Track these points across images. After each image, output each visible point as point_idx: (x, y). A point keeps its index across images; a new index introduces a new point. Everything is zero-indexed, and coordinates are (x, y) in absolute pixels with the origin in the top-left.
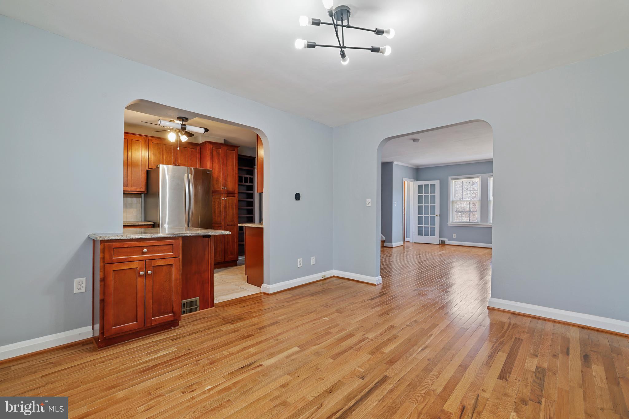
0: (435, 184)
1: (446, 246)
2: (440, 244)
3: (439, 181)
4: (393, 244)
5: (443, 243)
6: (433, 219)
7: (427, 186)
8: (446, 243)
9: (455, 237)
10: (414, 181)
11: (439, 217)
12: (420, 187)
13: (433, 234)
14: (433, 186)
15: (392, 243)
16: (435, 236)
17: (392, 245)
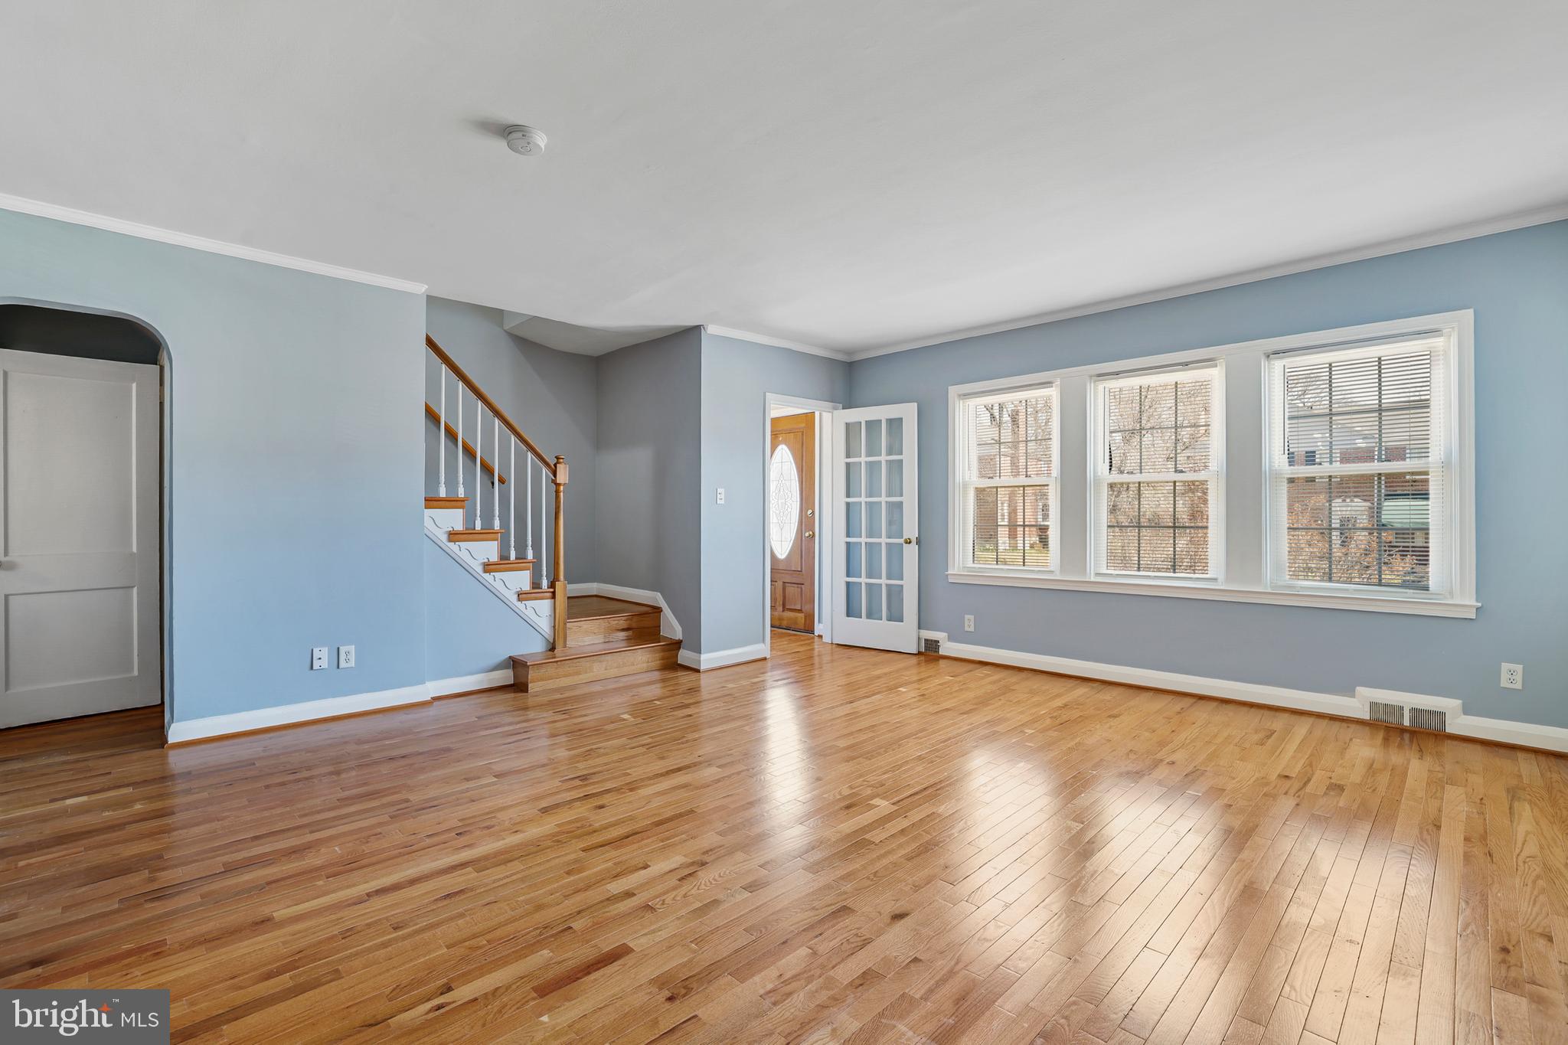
0: (902, 419)
1: (942, 663)
2: (920, 653)
3: (916, 404)
4: (703, 657)
5: (930, 652)
6: (896, 553)
7: (873, 425)
8: (942, 652)
9: (972, 629)
10: (835, 408)
11: (914, 547)
12: (850, 429)
13: (896, 616)
14: (895, 424)
15: (700, 653)
16: (902, 621)
17: (700, 661)
